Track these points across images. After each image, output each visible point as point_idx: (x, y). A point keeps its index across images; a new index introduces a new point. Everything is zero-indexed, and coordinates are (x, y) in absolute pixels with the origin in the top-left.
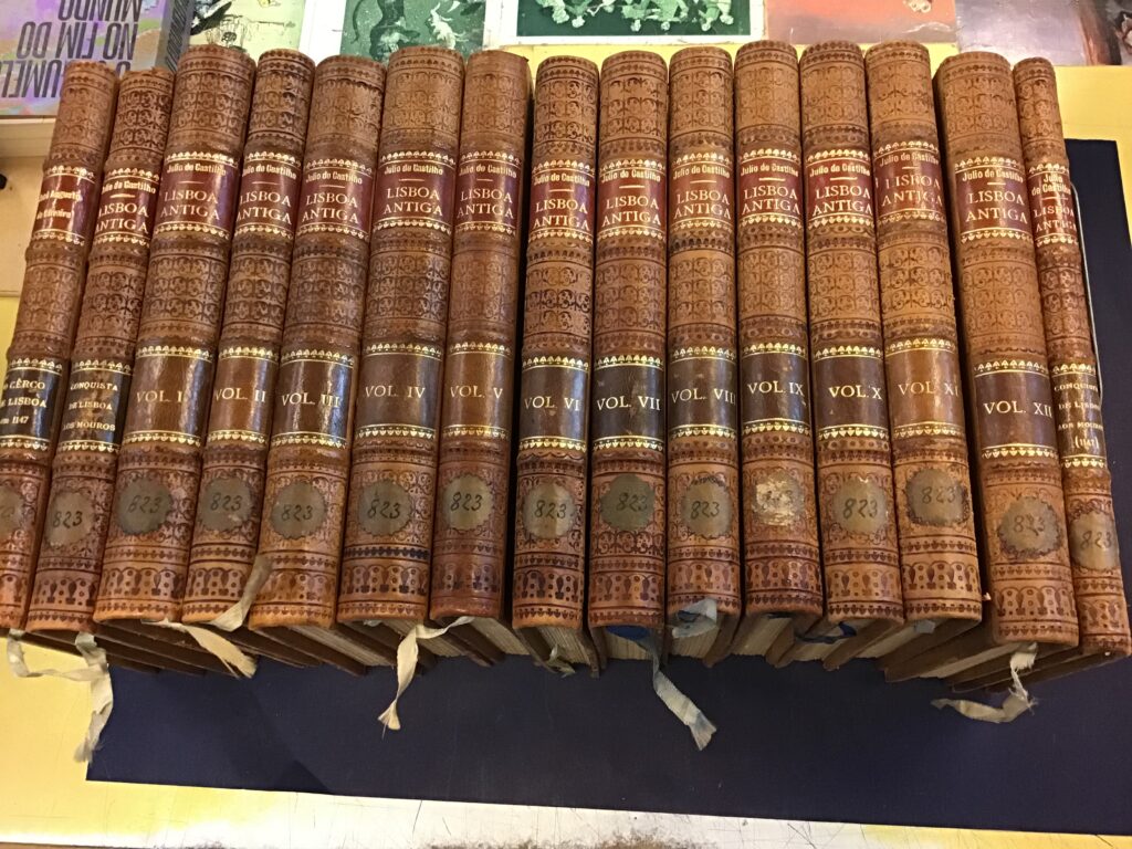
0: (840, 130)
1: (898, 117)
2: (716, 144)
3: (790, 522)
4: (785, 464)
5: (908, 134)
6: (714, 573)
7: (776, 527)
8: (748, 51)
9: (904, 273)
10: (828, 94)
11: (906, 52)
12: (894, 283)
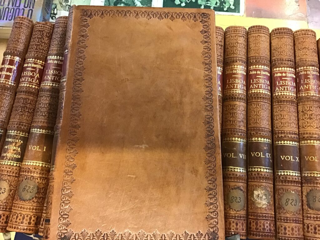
0: (286, 60)
1: (306, 57)
2: (242, 62)
3: (266, 206)
4: (264, 184)
5: (310, 64)
6: (239, 224)
7: (261, 208)
8: (253, 28)
9: (308, 115)
10: (281, 47)
11: (309, 34)
12: (304, 118)
